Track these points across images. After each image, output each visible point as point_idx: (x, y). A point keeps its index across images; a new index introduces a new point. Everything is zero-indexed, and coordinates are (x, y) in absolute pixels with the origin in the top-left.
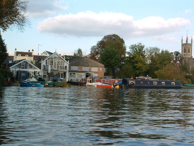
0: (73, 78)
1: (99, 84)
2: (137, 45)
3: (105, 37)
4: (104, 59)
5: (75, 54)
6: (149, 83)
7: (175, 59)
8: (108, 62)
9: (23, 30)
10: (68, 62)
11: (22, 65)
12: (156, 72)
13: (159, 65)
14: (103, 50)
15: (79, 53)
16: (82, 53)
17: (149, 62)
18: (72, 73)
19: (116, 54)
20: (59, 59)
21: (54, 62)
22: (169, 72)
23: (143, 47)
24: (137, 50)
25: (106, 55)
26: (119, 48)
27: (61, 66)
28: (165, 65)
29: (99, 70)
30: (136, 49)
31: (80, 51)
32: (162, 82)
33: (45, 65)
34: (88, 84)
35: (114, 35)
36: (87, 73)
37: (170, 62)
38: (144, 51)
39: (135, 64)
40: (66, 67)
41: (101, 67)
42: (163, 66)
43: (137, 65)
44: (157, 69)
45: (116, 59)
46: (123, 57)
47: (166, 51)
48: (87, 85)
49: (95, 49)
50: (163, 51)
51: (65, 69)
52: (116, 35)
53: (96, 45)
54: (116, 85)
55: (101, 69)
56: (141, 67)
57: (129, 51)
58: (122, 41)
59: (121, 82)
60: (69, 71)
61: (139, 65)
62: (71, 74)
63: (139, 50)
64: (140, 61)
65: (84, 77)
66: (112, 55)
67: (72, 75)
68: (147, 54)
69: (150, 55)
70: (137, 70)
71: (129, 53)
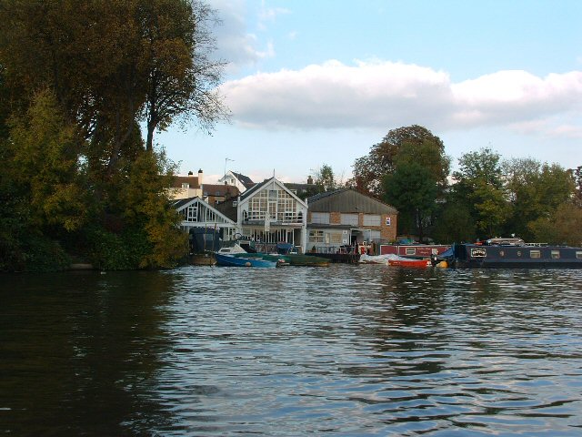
0: (317, 244)
1: (394, 257)
2: (479, 154)
3: (391, 133)
4: (395, 194)
5: (310, 180)
6: (519, 253)
7: (578, 188)
8: (405, 201)
9: (211, 131)
10: (306, 204)
11: (190, 213)
12: (532, 225)
13: (538, 206)
14: (386, 169)
15: (324, 177)
16: (332, 178)
17: (511, 197)
18: (317, 230)
19: (426, 179)
20: (283, 196)
21: (270, 204)
22: (568, 223)
23: (494, 160)
24: (479, 168)
25: (400, 183)
26: (433, 164)
27: (287, 214)
28: (555, 206)
29: (383, 221)
30: (477, 165)
31: (327, 172)
32: (553, 253)
33: (247, 211)
34: (365, 257)
35: (416, 129)
36: (353, 231)
37: (567, 197)
38: (499, 171)
39: (475, 205)
40: (300, 214)
41: (389, 214)
42: (549, 207)
43: (482, 206)
44: (534, 216)
45: (426, 193)
46: (439, 185)
47: (554, 166)
48: (361, 261)
49: (365, 166)
50: (546, 168)
51: (299, 222)
52: (421, 128)
53: (368, 155)
54: (439, 261)
55: (388, 219)
56: (490, 212)
57: (459, 171)
58: (437, 143)
59: (450, 253)
60: (308, 226)
61: (488, 207)
62: (312, 234)
63: (483, 167)
64: (488, 197)
65: (346, 241)
66: (415, 183)
67: (316, 235)
68: (506, 178)
69: (515, 179)
70: (479, 221)
71: (457, 175)
